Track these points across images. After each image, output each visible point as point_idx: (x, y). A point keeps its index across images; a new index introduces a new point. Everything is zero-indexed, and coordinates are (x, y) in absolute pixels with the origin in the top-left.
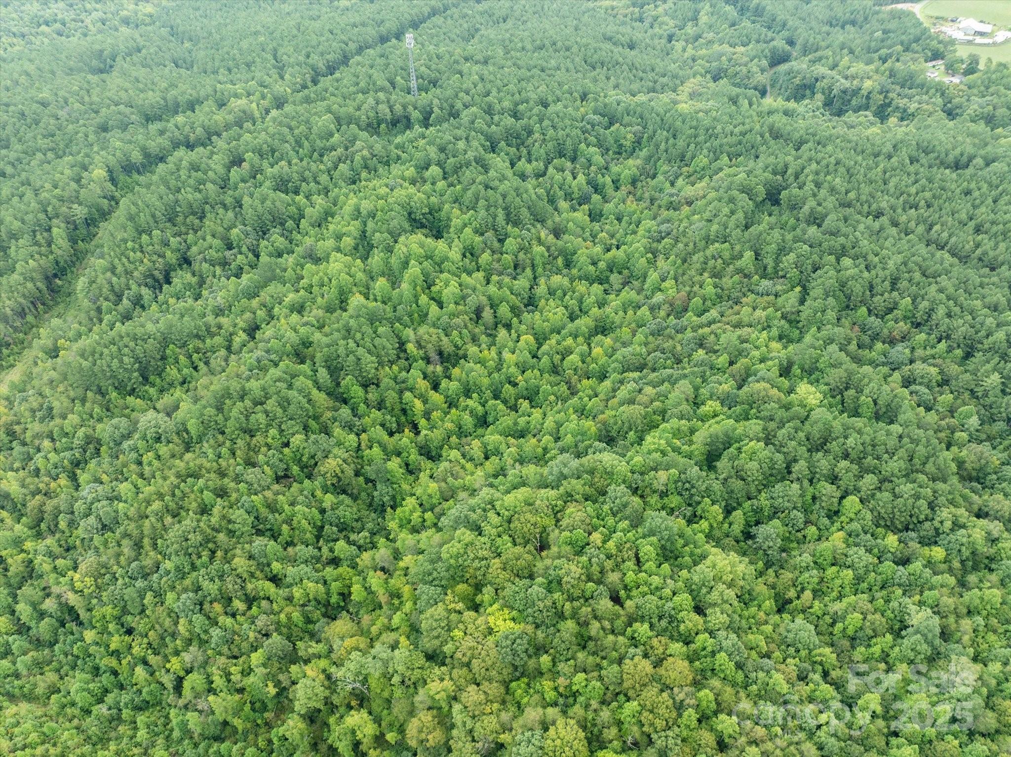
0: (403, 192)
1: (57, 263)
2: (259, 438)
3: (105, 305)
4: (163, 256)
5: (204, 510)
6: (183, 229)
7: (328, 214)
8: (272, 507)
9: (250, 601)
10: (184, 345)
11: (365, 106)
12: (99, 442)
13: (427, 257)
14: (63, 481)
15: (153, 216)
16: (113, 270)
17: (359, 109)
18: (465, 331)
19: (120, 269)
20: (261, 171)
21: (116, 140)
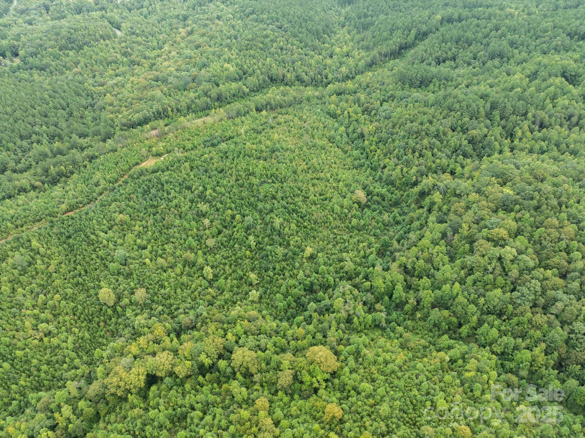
0: (567, 62)
1: (406, 44)
2: (453, 113)
3: (417, 61)
4: (447, 54)
5: (422, 124)
6: (460, 47)
7: (525, 61)
8: (445, 134)
9: (421, 155)
10: (440, 81)
11: (574, 24)
12: (395, 97)
13: (560, 88)
14: (378, 102)
15: (452, 38)
16: (426, 51)
17: (569, 25)
18: (559, 120)
19: (429, 51)
20: (505, 36)
21: (450, 10)
